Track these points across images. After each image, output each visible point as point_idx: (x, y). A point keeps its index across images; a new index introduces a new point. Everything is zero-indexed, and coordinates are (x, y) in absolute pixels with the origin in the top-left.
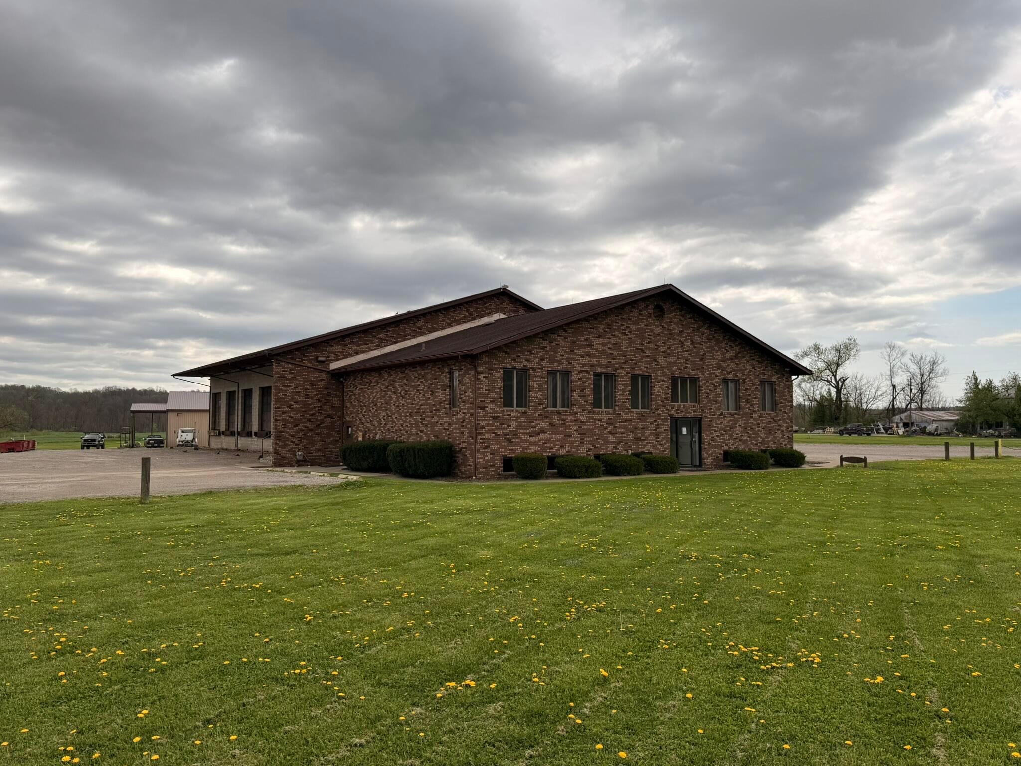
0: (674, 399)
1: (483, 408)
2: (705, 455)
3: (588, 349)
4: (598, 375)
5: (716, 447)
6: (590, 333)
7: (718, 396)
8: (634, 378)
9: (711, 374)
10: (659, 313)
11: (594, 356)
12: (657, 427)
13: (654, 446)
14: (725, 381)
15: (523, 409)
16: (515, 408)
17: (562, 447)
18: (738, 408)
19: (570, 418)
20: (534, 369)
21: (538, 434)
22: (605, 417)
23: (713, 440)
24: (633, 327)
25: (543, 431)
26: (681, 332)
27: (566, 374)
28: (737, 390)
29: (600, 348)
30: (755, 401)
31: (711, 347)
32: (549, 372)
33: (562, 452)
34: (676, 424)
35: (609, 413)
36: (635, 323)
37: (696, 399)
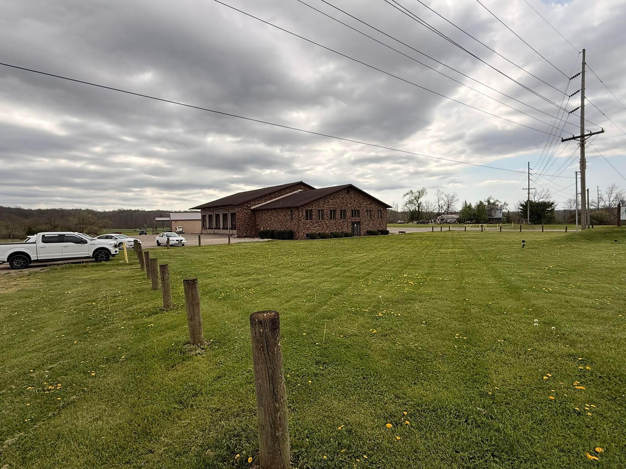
0: (352, 217)
1: (301, 221)
2: (361, 232)
3: (328, 203)
4: (331, 211)
5: (364, 229)
6: (329, 199)
7: (365, 215)
8: (341, 211)
9: (363, 209)
10: (348, 192)
11: (330, 205)
12: (348, 224)
13: (347, 230)
14: (367, 211)
15: (311, 221)
16: (309, 220)
17: (322, 231)
18: (371, 218)
19: (324, 223)
20: (314, 210)
21: (315, 227)
22: (333, 222)
23: (363, 227)
24: (341, 197)
25: (316, 226)
26: (354, 197)
27: (323, 210)
28: (371, 213)
29: (332, 203)
30: (376, 216)
31: (363, 201)
32: (318, 210)
33: (322, 232)
34: (353, 224)
35: (334, 221)
36: (342, 195)
37: (359, 216)
